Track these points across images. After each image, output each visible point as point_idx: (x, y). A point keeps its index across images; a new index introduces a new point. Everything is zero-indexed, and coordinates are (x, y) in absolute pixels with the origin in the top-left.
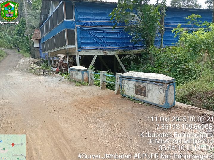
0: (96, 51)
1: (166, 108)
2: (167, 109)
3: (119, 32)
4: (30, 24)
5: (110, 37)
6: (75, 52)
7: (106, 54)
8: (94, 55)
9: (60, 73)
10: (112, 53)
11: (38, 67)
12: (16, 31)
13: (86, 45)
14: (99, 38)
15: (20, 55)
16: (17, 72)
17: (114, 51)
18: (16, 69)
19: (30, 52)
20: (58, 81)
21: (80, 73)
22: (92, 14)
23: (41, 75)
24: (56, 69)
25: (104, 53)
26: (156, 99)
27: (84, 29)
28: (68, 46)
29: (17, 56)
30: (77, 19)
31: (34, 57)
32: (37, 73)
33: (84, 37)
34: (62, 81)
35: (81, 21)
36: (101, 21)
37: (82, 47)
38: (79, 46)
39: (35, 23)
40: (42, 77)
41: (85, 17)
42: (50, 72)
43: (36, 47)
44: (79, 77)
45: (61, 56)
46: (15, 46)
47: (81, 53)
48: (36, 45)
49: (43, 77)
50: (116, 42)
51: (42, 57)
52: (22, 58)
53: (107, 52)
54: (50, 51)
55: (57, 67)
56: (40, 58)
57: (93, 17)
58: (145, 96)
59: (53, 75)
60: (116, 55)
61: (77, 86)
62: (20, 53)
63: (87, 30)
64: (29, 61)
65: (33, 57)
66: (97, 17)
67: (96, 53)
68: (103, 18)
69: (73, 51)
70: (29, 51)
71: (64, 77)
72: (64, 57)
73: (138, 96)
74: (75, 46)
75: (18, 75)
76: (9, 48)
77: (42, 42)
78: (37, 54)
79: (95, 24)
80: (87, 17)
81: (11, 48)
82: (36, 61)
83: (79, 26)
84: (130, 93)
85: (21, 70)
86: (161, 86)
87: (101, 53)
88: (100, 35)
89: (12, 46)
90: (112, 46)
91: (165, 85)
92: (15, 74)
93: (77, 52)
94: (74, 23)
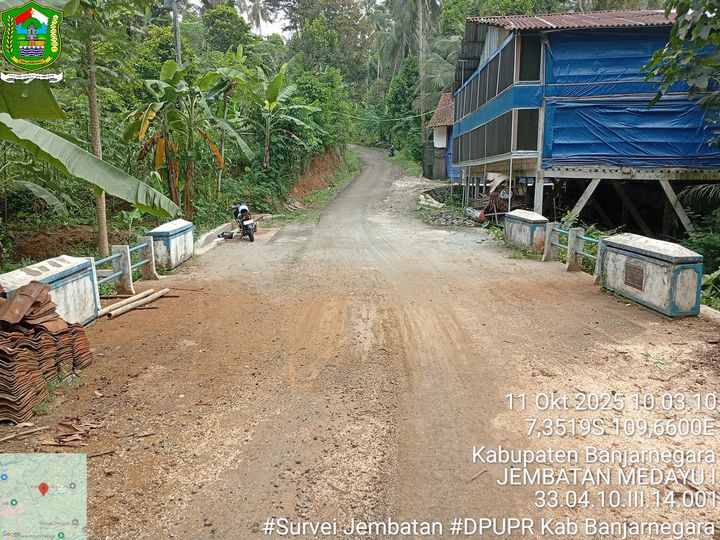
0: (596, 167)
1: (668, 314)
2: (671, 317)
3: (683, 112)
4: (431, 79)
5: (650, 126)
6: (533, 170)
7: (629, 177)
8: (590, 180)
9: (486, 224)
10: (651, 174)
11: (436, 204)
12: (389, 96)
13: (568, 151)
14: (611, 132)
15: (396, 167)
16: (387, 213)
17: (659, 170)
18: (383, 207)
19: (421, 159)
20: (474, 244)
21: (528, 228)
22: (596, 63)
23: (439, 226)
24: (478, 214)
25: (624, 173)
26: (656, 295)
27: (568, 105)
28: (517, 154)
29: (388, 171)
30: (551, 79)
31: (429, 174)
32: (432, 220)
33: (563, 129)
34: (483, 244)
35: (560, 83)
36: (622, 80)
37: (556, 155)
38: (547, 155)
39: (444, 74)
40: (440, 232)
41: (574, 73)
42: (461, 221)
43: (439, 147)
44: (522, 237)
45: (496, 179)
46: (383, 138)
47: (550, 174)
48: (440, 142)
49: (444, 232)
50: (669, 141)
51: (451, 175)
52: (399, 176)
53: (634, 171)
54: (472, 164)
55: (480, 209)
56: (446, 177)
57: (599, 72)
58: (641, 289)
59: (468, 229)
60: (662, 183)
61: (515, 258)
62: (395, 162)
63: (579, 107)
64: (416, 186)
65: (427, 173)
66: (610, 71)
67: (596, 175)
68: (631, 70)
69: (531, 166)
70: (418, 157)
71: (492, 235)
72: (504, 182)
73: (629, 288)
74: (536, 155)
75: (389, 221)
76: (368, 146)
77: (455, 135)
78: (439, 166)
79: (601, 91)
80: (580, 71)
81: (373, 145)
82: (433, 188)
83: (553, 99)
84: (617, 280)
85: (396, 211)
86: (665, 269)
87: (614, 174)
88: (617, 121)
89: (377, 138)
90: (654, 154)
91: (672, 267)
92: (382, 219)
93: (539, 169)
94: (539, 92)
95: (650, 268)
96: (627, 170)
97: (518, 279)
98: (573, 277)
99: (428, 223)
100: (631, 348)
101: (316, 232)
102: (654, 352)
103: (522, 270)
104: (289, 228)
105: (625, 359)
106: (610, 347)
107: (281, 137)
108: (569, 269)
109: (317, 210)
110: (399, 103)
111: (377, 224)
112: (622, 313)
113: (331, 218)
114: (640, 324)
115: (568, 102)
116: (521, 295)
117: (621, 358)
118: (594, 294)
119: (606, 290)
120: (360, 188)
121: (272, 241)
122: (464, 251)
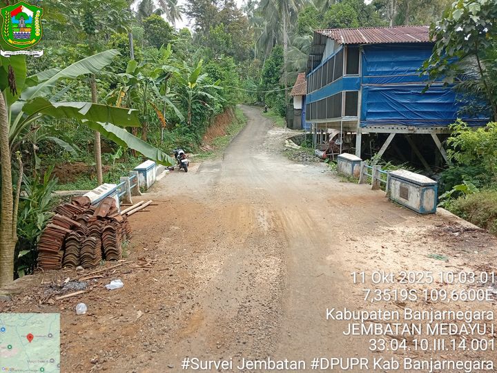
0: (393, 126)
1: (420, 212)
2: (421, 214)
3: (444, 93)
6: (355, 128)
7: (412, 132)
8: (389, 134)
9: (327, 160)
10: (426, 130)
11: (296, 146)
12: (263, 72)
13: (375, 117)
14: (401, 105)
15: (269, 121)
16: (265, 153)
17: (430, 128)
18: (263, 148)
19: (285, 116)
20: (319, 173)
21: (350, 165)
22: (392, 64)
23: (299, 162)
24: (322, 154)
25: (409, 130)
27: (375, 89)
28: (345, 119)
29: (264, 124)
30: (365, 73)
31: (291, 126)
32: (293, 157)
33: (373, 103)
34: (325, 173)
35: (371, 76)
36: (408, 74)
37: (369, 119)
38: (363, 119)
39: (300, 60)
40: (299, 165)
41: (379, 70)
42: (312, 159)
43: (297, 108)
44: (347, 169)
45: (333, 133)
46: (259, 100)
47: (365, 131)
48: (297, 105)
49: (302, 166)
50: (436, 110)
51: (305, 127)
52: (272, 127)
53: (415, 128)
54: (318, 121)
55: (323, 151)
56: (301, 128)
57: (394, 69)
58: (407, 199)
59: (316, 164)
60: (432, 135)
61: (343, 182)
62: (265, 116)
63: (383, 90)
64: (283, 134)
65: (289, 126)
66: (401, 68)
67: (393, 131)
68: (412, 68)
69: (354, 125)
70: (284, 114)
71: (330, 168)
72: (337, 134)
74: (357, 119)
75: (267, 158)
76: (250, 105)
77: (307, 102)
78: (297, 121)
79: (395, 80)
80: (384, 68)
81: (253, 104)
82: (294, 135)
83: (367, 85)
84: (396, 195)
85: (271, 151)
86: (418, 189)
87: (404, 130)
88: (405, 99)
89: (255, 99)
90: (427, 118)
91: (421, 188)
92: (263, 157)
93: (358, 127)
94: (358, 81)
95: (411, 188)
96: (411, 128)
97: (344, 194)
98: (374, 193)
99: (292, 160)
100: (396, 229)
101: (224, 166)
102: (407, 231)
103: (346, 188)
104: (206, 163)
105: (392, 233)
106: (386, 228)
107: (198, 105)
108: (373, 189)
109: (221, 151)
110: (270, 77)
111: (260, 160)
112: (397, 212)
113: (230, 156)
114: (405, 217)
115: (375, 87)
116: (344, 203)
117: (390, 234)
118: (384, 202)
119: (391, 200)
120: (247, 135)
121: (198, 172)
122: (314, 178)
